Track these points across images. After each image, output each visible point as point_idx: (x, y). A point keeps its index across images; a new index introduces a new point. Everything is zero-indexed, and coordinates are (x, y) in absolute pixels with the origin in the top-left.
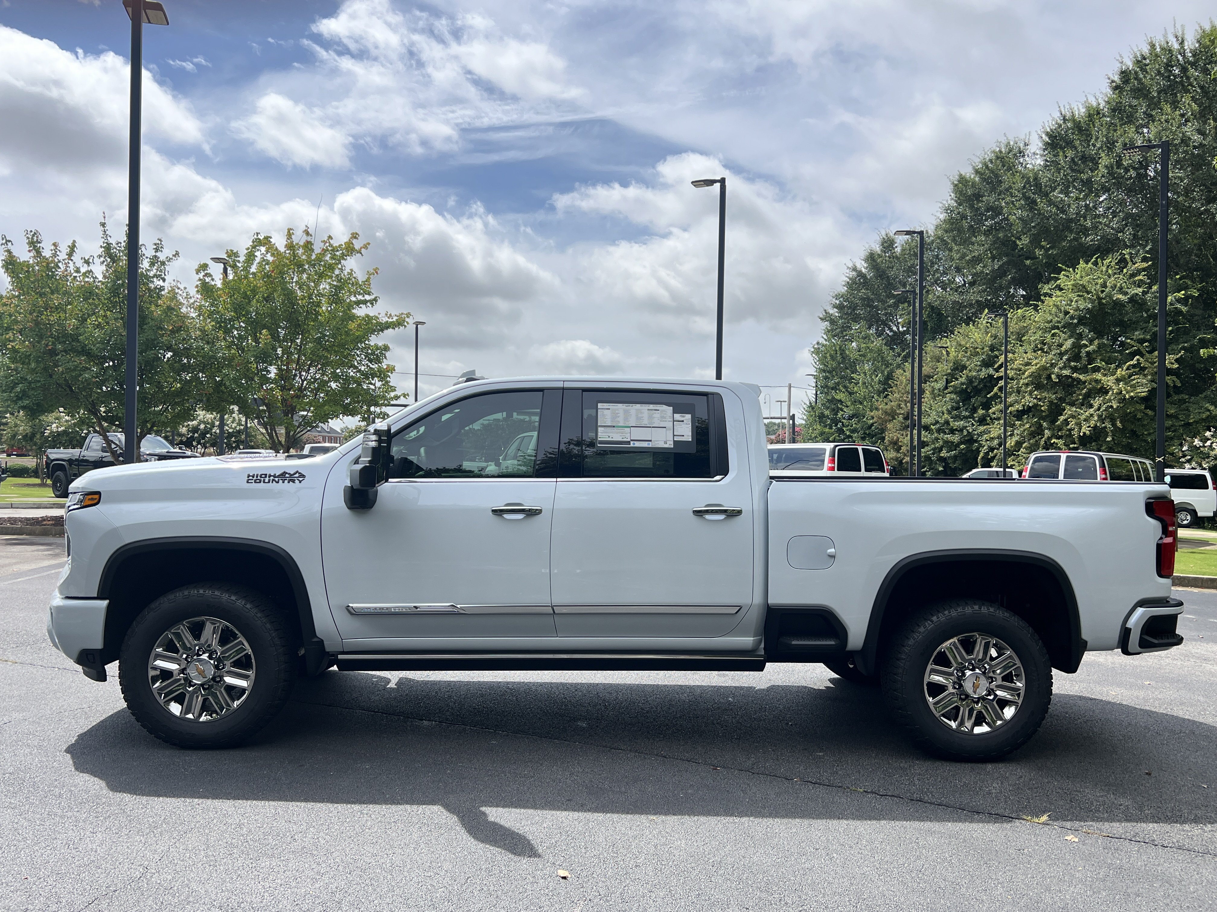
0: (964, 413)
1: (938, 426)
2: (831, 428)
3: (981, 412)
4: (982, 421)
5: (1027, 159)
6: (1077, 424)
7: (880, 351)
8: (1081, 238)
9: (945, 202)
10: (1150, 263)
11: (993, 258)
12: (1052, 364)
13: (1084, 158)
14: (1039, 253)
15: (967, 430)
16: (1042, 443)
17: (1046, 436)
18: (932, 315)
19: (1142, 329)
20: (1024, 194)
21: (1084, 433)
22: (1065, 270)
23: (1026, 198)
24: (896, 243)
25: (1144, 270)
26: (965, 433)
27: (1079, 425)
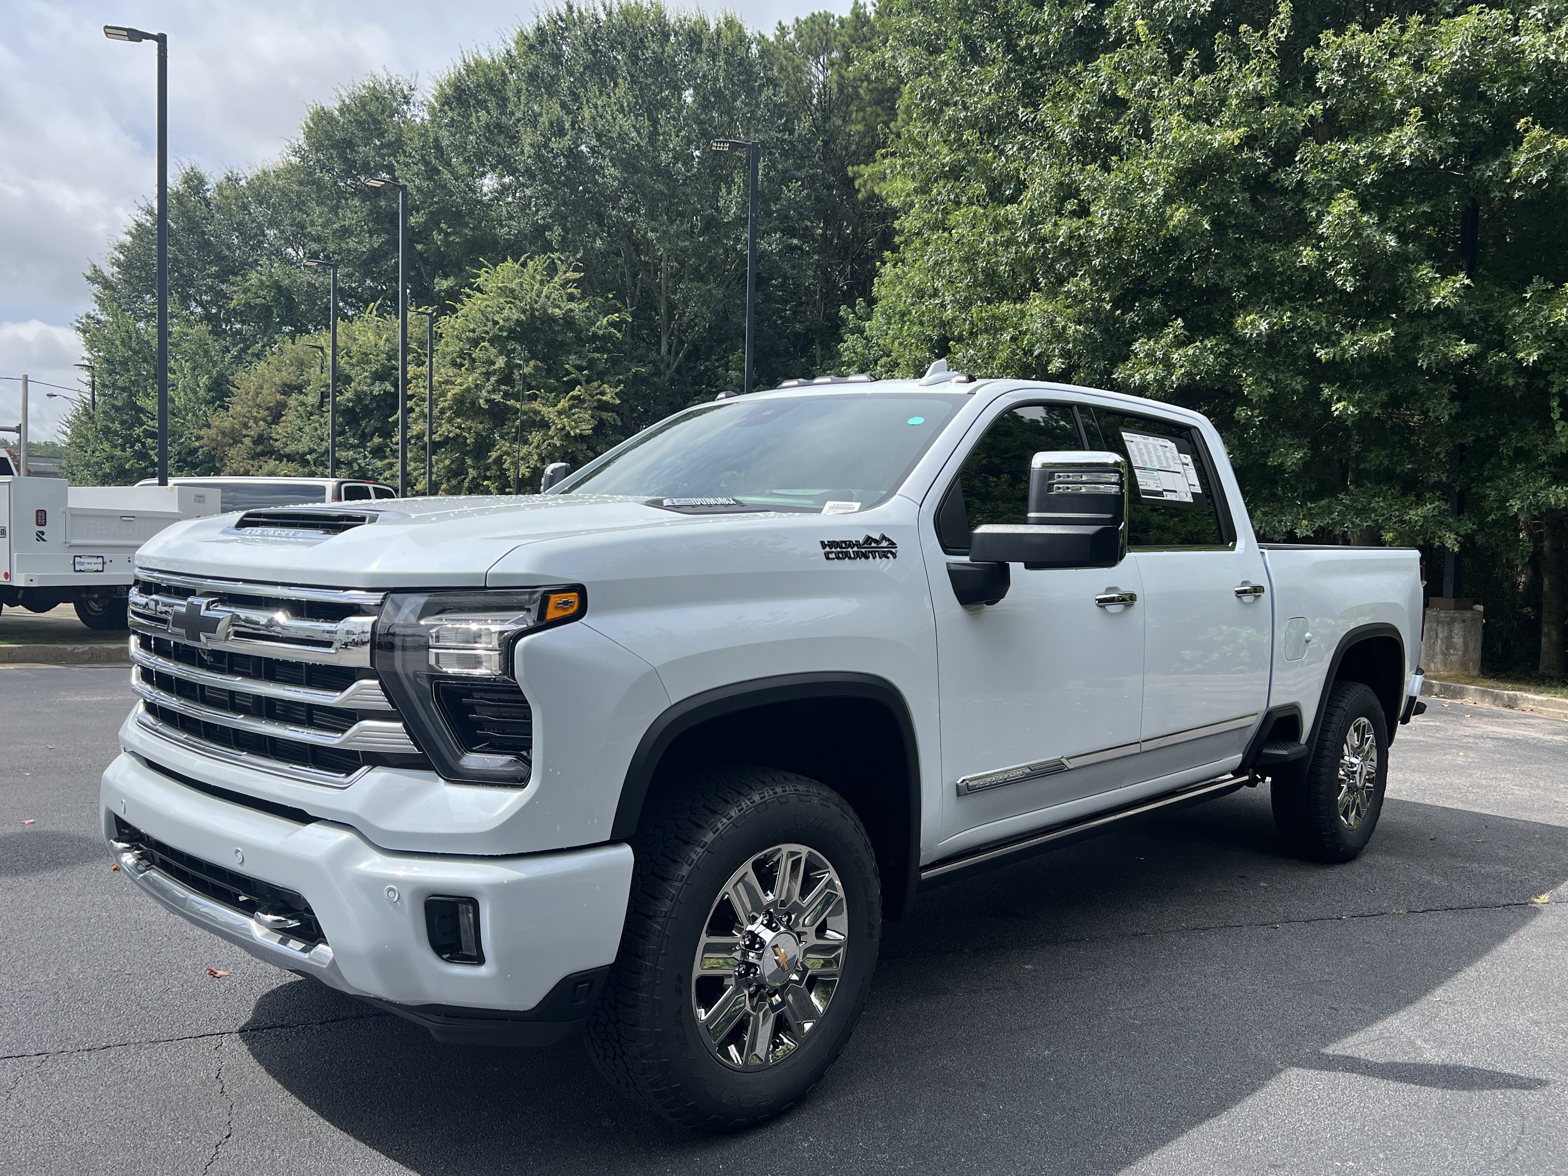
0: (351, 441)
1: (314, 456)
2: (124, 450)
3: (377, 440)
4: (378, 452)
5: (412, 108)
6: (512, 463)
7: (202, 343)
8: (496, 229)
9: (293, 141)
10: (582, 274)
11: (371, 233)
12: (477, 386)
13: (500, 128)
14: (437, 237)
15: (359, 464)
16: (466, 484)
17: (471, 476)
18: (279, 299)
19: (576, 353)
20: (423, 156)
21: (523, 475)
22: (487, 267)
23: (427, 163)
24: (207, 184)
25: (574, 281)
26: (356, 467)
27: (515, 464)
